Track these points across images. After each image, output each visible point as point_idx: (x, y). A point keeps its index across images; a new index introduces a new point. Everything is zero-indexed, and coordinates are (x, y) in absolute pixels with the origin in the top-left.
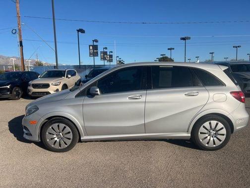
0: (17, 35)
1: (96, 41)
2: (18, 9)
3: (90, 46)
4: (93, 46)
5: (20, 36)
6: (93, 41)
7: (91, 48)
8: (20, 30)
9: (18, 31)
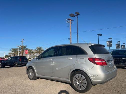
0: (70, 40)
1: (111, 39)
2: (71, 30)
3: (107, 42)
4: (109, 41)
5: (71, 40)
6: (109, 39)
7: (108, 42)
8: (71, 38)
9: (70, 39)
